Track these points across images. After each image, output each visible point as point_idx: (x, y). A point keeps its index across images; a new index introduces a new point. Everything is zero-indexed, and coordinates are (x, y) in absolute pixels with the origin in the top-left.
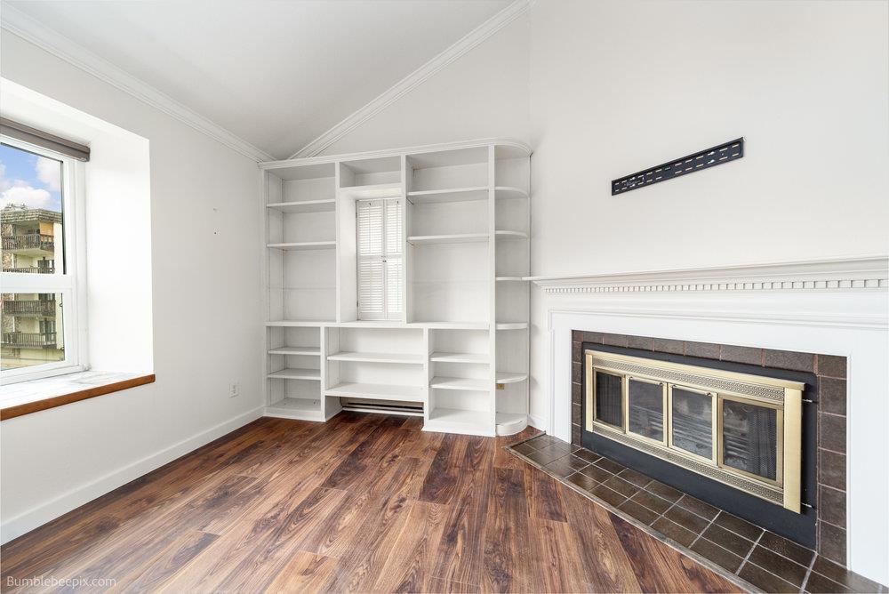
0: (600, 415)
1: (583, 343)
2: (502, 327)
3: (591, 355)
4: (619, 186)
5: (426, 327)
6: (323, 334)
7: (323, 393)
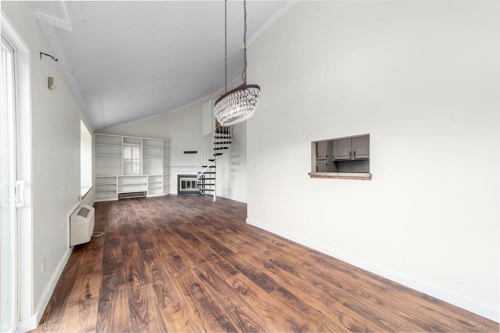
0: (182, 188)
1: (179, 177)
2: (165, 175)
3: (181, 179)
4: (185, 152)
5: (148, 175)
6: (117, 178)
7: (117, 193)
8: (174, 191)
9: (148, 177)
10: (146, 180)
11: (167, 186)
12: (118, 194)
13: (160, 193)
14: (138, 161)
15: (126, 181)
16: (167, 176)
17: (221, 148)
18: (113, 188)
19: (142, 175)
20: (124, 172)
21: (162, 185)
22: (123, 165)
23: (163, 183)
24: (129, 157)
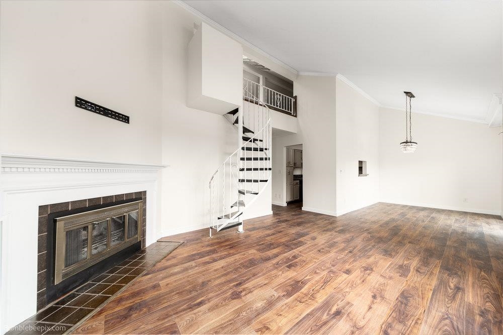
1: (50, 214)
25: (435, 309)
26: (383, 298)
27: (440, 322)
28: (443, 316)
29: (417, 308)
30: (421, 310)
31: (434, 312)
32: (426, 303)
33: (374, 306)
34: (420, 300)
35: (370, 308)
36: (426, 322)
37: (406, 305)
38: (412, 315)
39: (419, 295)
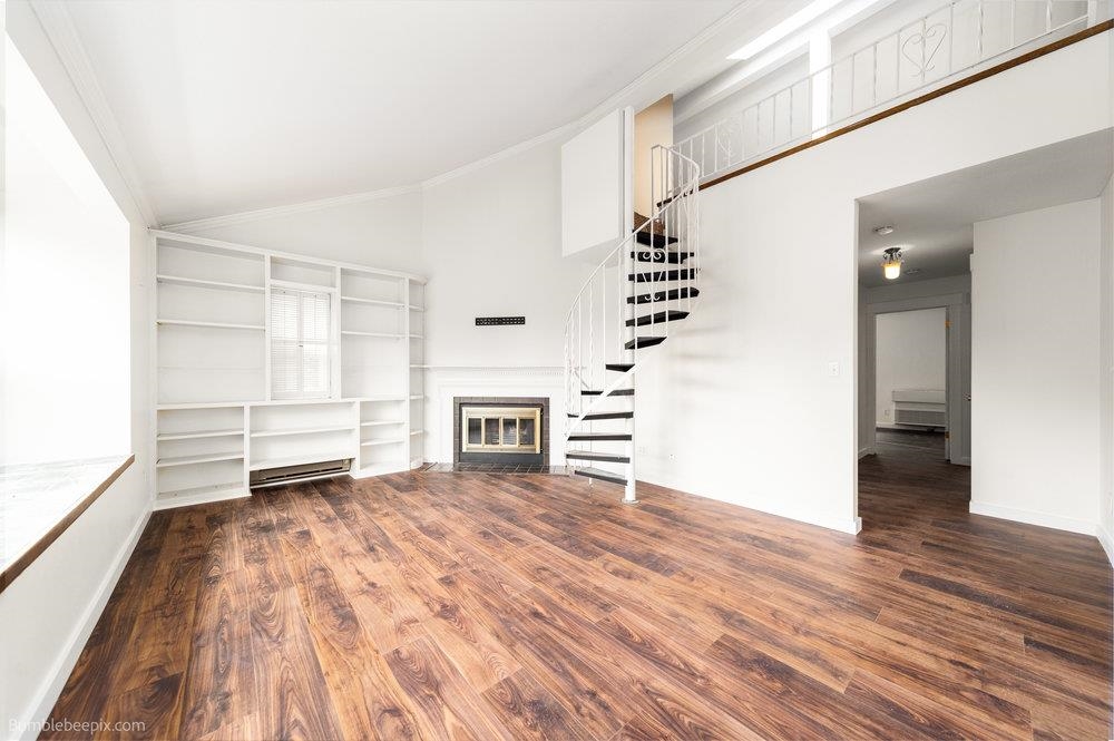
0: (471, 441)
1: (460, 404)
2: (413, 397)
3: (464, 409)
4: (479, 322)
5: (358, 401)
6: (247, 411)
7: (248, 468)
8: (441, 453)
9: (357, 407)
10: (351, 419)
11: (419, 437)
12: (252, 473)
13: (397, 462)
14: (323, 350)
15: (278, 424)
16: (419, 403)
17: (660, 318)
18: (229, 451)
19: (337, 398)
20: (273, 386)
21: (404, 434)
22: (268, 361)
23: (407, 426)
24: (292, 334)
25: (298, 638)
26: (363, 592)
27: (284, 624)
28: (283, 636)
29: (320, 616)
30: (313, 620)
31: (298, 630)
32: (316, 636)
33: (358, 578)
34: (326, 634)
35: (358, 573)
36: (298, 610)
37: (334, 608)
38: (317, 603)
39: (334, 639)
